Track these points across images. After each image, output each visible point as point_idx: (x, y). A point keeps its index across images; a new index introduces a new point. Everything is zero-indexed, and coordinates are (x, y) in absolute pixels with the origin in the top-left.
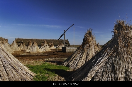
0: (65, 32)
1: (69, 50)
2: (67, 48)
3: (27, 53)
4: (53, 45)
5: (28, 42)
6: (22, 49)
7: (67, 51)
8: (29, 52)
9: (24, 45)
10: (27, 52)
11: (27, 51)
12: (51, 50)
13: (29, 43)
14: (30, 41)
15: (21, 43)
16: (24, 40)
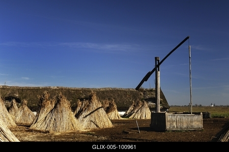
0: (160, 64)
1: (175, 124)
2: (169, 116)
3: (39, 134)
4: (115, 106)
5: (39, 97)
6: (18, 119)
7: (168, 127)
8: (43, 129)
9: (26, 108)
10: (40, 131)
11: (39, 126)
12: (113, 122)
13: (41, 100)
14: (47, 96)
15: (14, 101)
16: (22, 90)
